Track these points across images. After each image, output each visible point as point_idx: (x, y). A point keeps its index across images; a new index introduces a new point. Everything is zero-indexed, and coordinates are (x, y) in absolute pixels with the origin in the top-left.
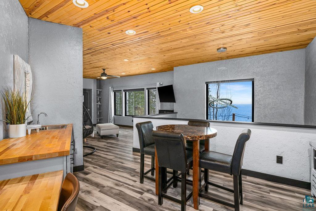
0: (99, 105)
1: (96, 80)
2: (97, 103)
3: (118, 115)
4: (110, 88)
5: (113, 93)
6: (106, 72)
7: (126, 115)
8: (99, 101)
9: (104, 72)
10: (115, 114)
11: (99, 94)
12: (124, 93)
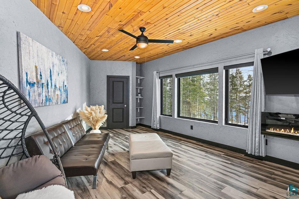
0: (140, 99)
1: (135, 63)
2: (137, 95)
3: (166, 115)
4: (155, 73)
5: (159, 80)
6: (145, 34)
7: (179, 116)
8: (139, 93)
9: (142, 34)
10: (162, 114)
11: (140, 84)
12: (176, 79)
